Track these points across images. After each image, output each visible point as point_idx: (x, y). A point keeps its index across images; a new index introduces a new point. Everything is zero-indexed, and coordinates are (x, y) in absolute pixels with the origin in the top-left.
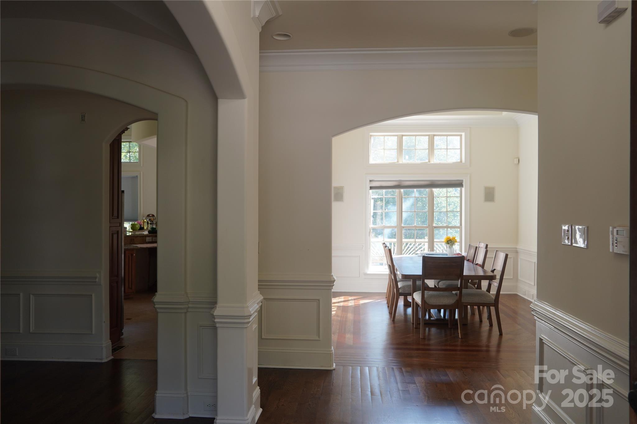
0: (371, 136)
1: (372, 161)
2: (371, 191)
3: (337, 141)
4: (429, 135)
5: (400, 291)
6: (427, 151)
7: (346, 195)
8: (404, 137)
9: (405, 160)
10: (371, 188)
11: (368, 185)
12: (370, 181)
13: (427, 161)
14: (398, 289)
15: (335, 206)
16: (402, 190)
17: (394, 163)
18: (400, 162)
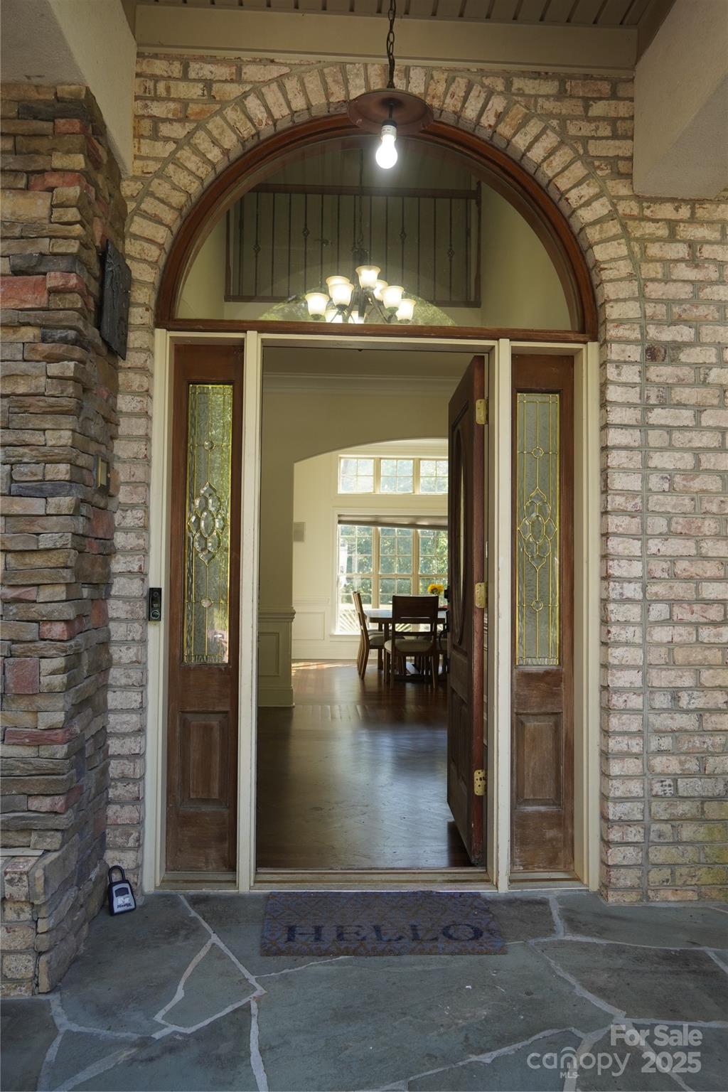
0: (341, 458)
1: (341, 491)
2: (340, 526)
3: (300, 468)
4: (413, 459)
5: (371, 643)
6: (411, 479)
7: (308, 533)
8: (382, 461)
9: (385, 489)
10: (340, 522)
11: (336, 520)
12: (339, 516)
13: (411, 492)
14: (368, 641)
15: (297, 547)
16: (380, 528)
17: (369, 494)
18: (378, 493)
